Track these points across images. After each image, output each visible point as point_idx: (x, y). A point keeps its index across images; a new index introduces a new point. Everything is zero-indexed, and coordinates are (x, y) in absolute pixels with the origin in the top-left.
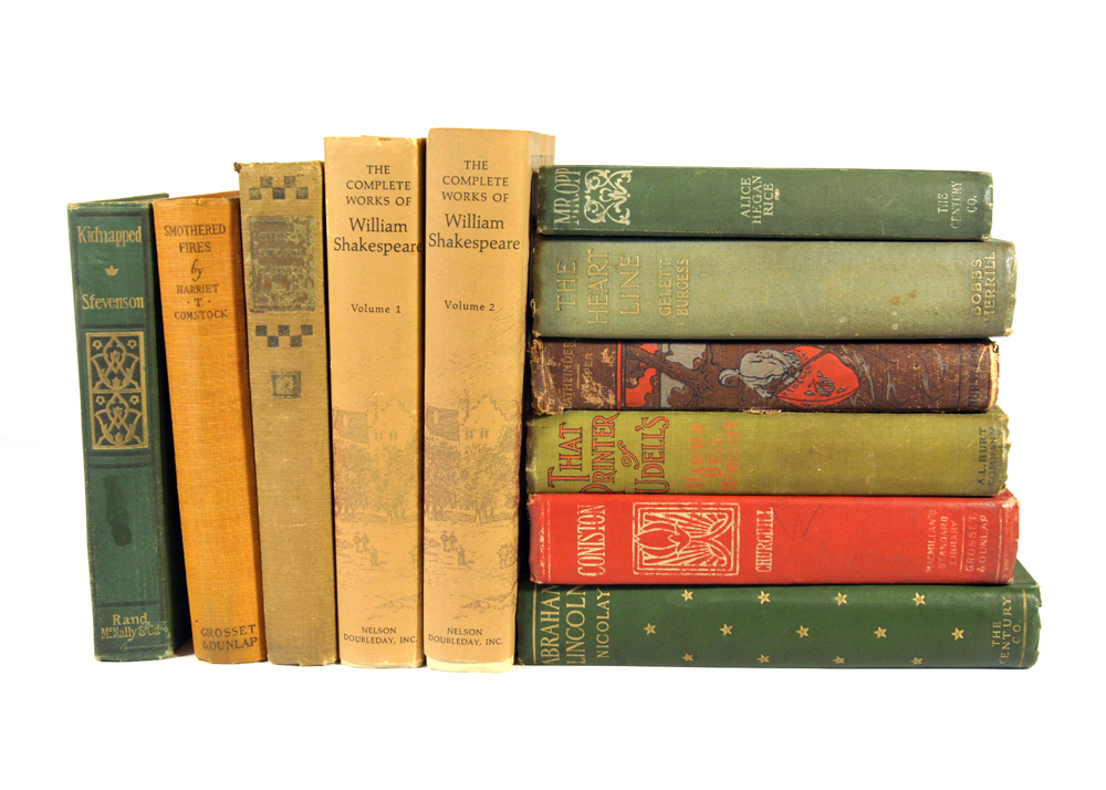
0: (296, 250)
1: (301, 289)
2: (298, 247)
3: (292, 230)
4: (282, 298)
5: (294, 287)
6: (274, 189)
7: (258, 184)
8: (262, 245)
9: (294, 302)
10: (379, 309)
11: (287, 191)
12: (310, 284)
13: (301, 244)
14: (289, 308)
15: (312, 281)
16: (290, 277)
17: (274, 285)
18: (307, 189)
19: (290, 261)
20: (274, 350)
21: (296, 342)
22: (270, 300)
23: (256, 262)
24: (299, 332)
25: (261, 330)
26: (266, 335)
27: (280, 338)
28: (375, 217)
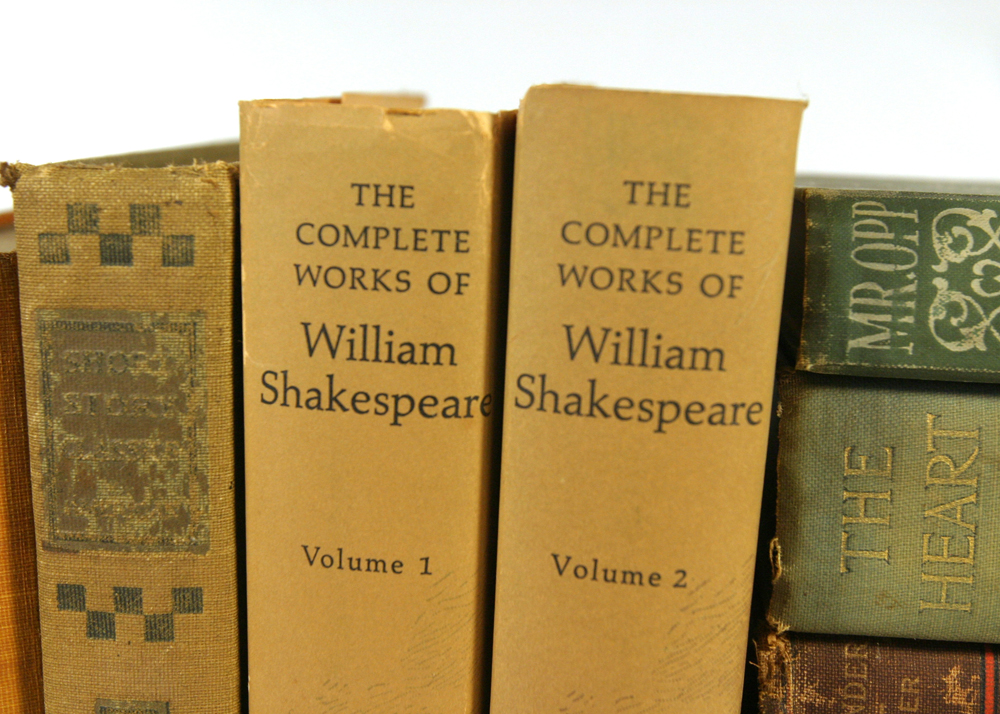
0: (160, 398)
1: (173, 500)
2: (164, 390)
3: (151, 346)
4: (122, 520)
5: (154, 493)
6: (104, 238)
7: (60, 223)
8: (70, 382)
9: (154, 531)
10: (375, 565)
11: (139, 245)
12: (195, 487)
13: (173, 382)
14: (141, 545)
15: (202, 479)
16: (143, 468)
17: (103, 485)
18: (190, 238)
19: (144, 428)
20: (103, 646)
21: (158, 630)
22: (93, 522)
23: (56, 425)
24: (168, 605)
25: (71, 596)
26: (82, 608)
27: (118, 617)
28: (370, 324)
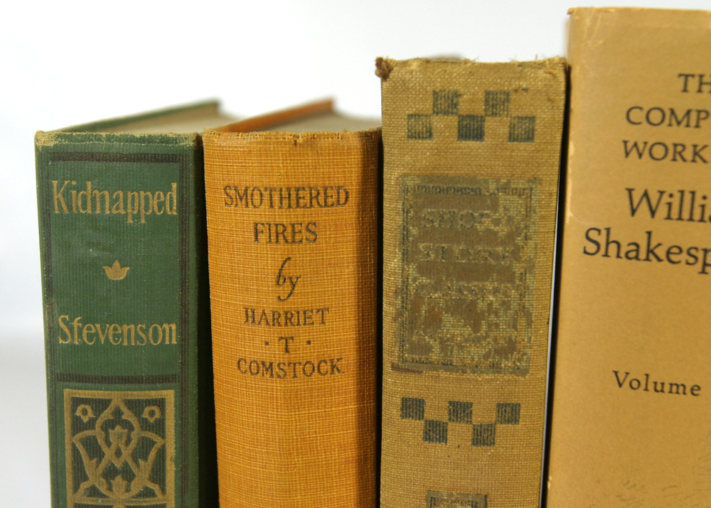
0: (500, 249)
1: (504, 332)
2: (503, 243)
3: (495, 207)
4: (461, 347)
5: (489, 326)
6: (462, 118)
7: (428, 106)
8: (425, 235)
9: (487, 356)
10: (677, 388)
11: (490, 124)
12: (522, 322)
13: (511, 237)
14: (476, 368)
15: (528, 316)
16: (481, 305)
17: (448, 319)
18: (533, 119)
19: (483, 272)
20: (437, 449)
21: (483, 437)
22: (437, 349)
23: (412, 270)
24: (492, 417)
25: (412, 407)
26: (421, 417)
27: (450, 426)
28: (687, 189)
